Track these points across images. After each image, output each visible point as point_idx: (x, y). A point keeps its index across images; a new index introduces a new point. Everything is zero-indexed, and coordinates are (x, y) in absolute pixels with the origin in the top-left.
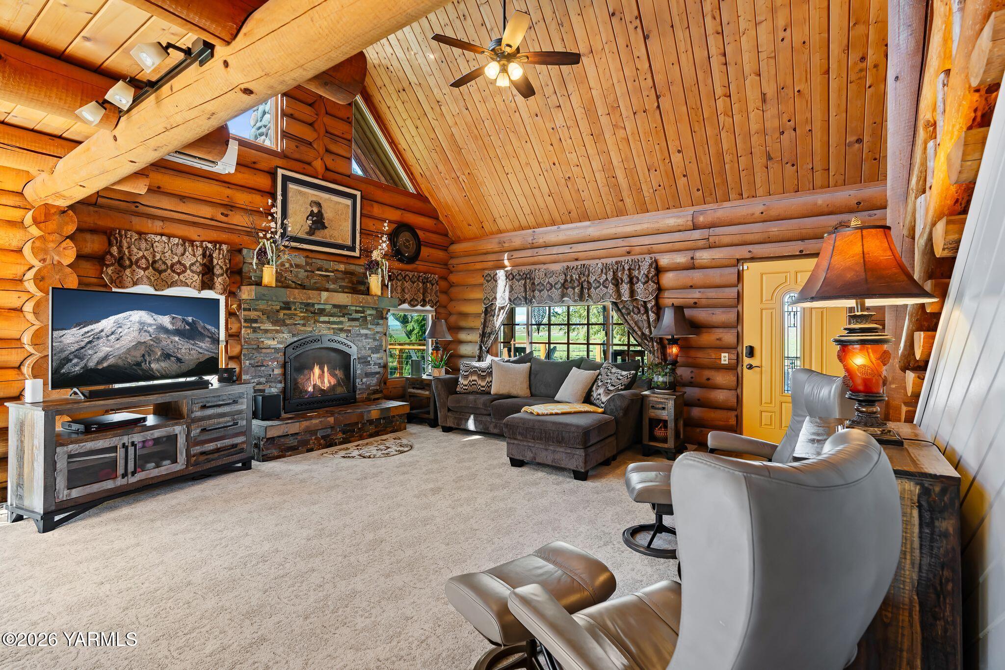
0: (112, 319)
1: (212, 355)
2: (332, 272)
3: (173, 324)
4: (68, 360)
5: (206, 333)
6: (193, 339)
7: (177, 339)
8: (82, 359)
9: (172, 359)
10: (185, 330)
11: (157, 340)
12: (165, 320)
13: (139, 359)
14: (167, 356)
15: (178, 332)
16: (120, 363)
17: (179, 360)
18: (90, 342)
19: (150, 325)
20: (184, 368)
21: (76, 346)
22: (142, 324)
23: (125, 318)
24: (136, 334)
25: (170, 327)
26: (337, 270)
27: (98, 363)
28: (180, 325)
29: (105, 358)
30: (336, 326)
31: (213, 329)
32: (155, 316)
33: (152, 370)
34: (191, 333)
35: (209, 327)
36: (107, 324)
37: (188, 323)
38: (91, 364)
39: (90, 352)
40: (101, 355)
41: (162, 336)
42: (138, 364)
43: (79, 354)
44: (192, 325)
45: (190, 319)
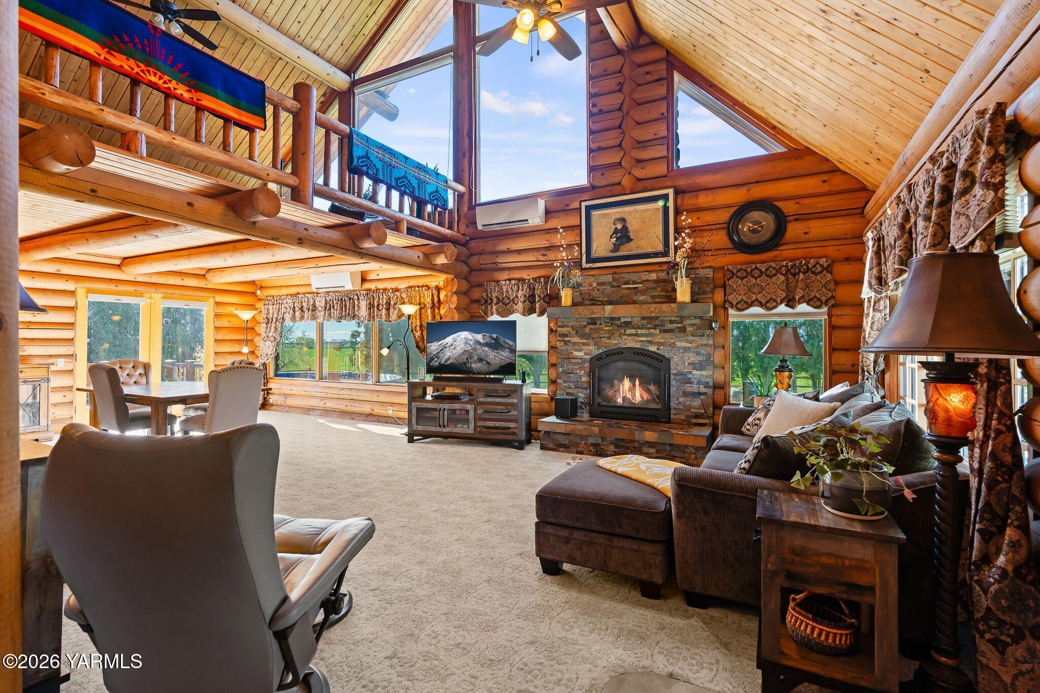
0: (452, 336)
1: (510, 361)
2: (639, 283)
3: (484, 339)
4: (432, 359)
5: (506, 345)
6: (497, 349)
7: (486, 349)
8: (438, 358)
9: (484, 362)
10: (491, 343)
11: (475, 349)
12: (479, 337)
13: (465, 361)
14: (480, 360)
15: (487, 345)
16: (456, 362)
17: (488, 363)
18: (442, 350)
19: (471, 340)
20: (492, 369)
21: (436, 352)
22: (466, 339)
23: (458, 336)
24: (463, 345)
25: (482, 341)
26: (647, 281)
27: (446, 361)
28: (488, 340)
29: (448, 359)
30: (645, 339)
31: (511, 343)
32: (474, 335)
33: (472, 367)
34: (495, 345)
35: (508, 341)
36: (449, 340)
37: (493, 339)
38: (443, 362)
39: (442, 355)
40: (447, 357)
41: (478, 347)
42: (465, 364)
43: (437, 356)
44: (496, 340)
45: (494, 336)
